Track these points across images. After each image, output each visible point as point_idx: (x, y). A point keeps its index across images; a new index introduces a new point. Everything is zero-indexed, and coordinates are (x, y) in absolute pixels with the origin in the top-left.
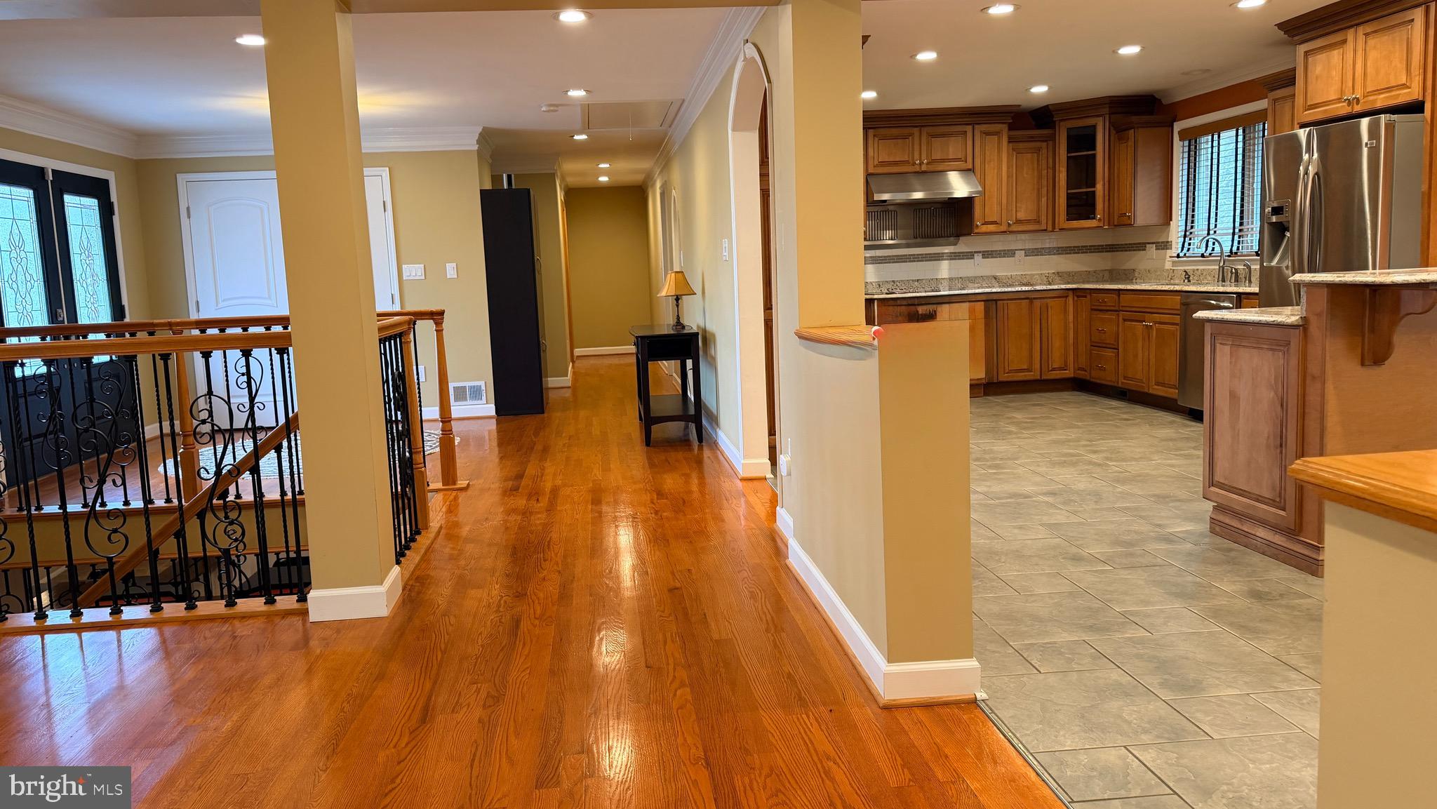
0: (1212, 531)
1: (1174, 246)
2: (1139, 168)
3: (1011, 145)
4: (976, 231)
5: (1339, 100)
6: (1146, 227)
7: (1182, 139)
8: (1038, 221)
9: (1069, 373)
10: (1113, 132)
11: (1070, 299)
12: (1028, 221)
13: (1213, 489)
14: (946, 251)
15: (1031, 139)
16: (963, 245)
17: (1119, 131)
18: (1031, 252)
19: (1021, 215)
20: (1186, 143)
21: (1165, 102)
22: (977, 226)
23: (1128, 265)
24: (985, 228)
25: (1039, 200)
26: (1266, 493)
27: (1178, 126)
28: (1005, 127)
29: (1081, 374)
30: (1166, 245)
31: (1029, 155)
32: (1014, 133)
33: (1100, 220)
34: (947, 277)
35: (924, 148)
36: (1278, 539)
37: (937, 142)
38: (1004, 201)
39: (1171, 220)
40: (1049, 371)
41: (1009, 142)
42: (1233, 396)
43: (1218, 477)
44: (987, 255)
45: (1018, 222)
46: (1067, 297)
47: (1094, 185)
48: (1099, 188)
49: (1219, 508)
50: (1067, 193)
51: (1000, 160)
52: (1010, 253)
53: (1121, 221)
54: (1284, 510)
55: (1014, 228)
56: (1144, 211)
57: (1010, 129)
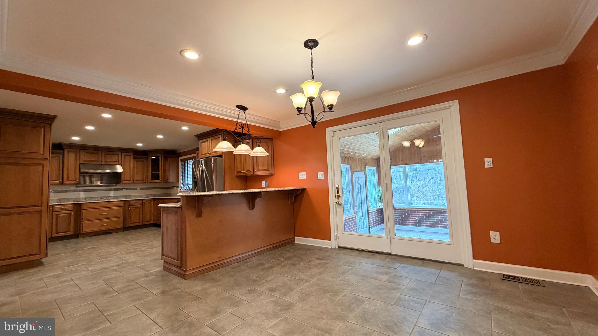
0: (163, 269)
1: (180, 187)
2: (171, 167)
3: (134, 159)
4: (122, 182)
5: (207, 154)
6: (173, 182)
7: (181, 161)
8: (143, 180)
9: (152, 222)
10: (164, 158)
11: (152, 201)
12: (140, 180)
13: (163, 256)
14: (113, 188)
15: (141, 158)
16: (119, 187)
17: (166, 158)
18: (142, 189)
19: (138, 178)
20: (182, 162)
21: (177, 152)
22: (122, 181)
23: (170, 192)
24: (125, 182)
25: (143, 174)
26: (174, 256)
27: (180, 158)
28: (132, 155)
29: (155, 222)
30: (178, 187)
31: (140, 162)
32: (135, 156)
33: (161, 180)
34: (113, 196)
35: (103, 157)
36: (177, 270)
37: (108, 156)
38: (132, 174)
39: (179, 181)
40: (145, 222)
41: (133, 158)
42: (167, 228)
43: (164, 253)
44: (127, 189)
45: (137, 180)
46: (151, 201)
47: (159, 171)
48: (160, 172)
49: (165, 262)
50: (152, 173)
51: (130, 162)
52: (136, 189)
53: (167, 182)
54: (178, 261)
55: (136, 182)
56: (172, 179)
57: (133, 155)
